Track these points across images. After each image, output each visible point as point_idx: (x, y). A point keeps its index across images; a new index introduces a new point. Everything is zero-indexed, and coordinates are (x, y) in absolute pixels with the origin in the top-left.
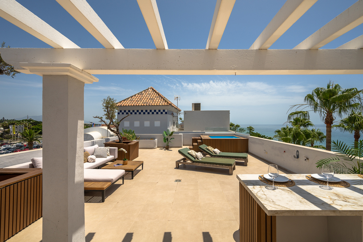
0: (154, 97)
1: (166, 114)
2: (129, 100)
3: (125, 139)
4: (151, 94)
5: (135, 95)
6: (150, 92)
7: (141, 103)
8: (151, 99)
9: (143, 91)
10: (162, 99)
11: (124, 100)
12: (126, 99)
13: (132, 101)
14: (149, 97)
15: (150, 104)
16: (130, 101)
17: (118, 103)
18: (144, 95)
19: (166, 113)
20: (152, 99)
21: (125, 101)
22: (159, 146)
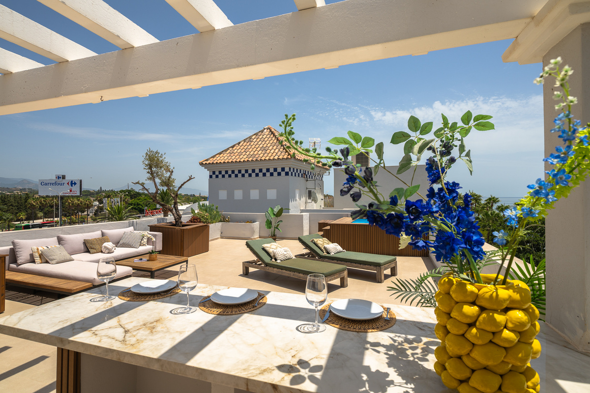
0: (269, 145)
1: (287, 176)
2: (228, 152)
3: (196, 219)
4: (266, 139)
5: (239, 143)
6: (264, 137)
7: (244, 158)
8: (262, 149)
9: (253, 135)
10: (282, 147)
11: (220, 153)
12: (223, 151)
13: (232, 155)
14: (261, 146)
15: (259, 159)
16: (228, 155)
17: (210, 158)
18: (253, 143)
19: (287, 174)
20: (264, 149)
21: (222, 155)
22: (263, 234)
